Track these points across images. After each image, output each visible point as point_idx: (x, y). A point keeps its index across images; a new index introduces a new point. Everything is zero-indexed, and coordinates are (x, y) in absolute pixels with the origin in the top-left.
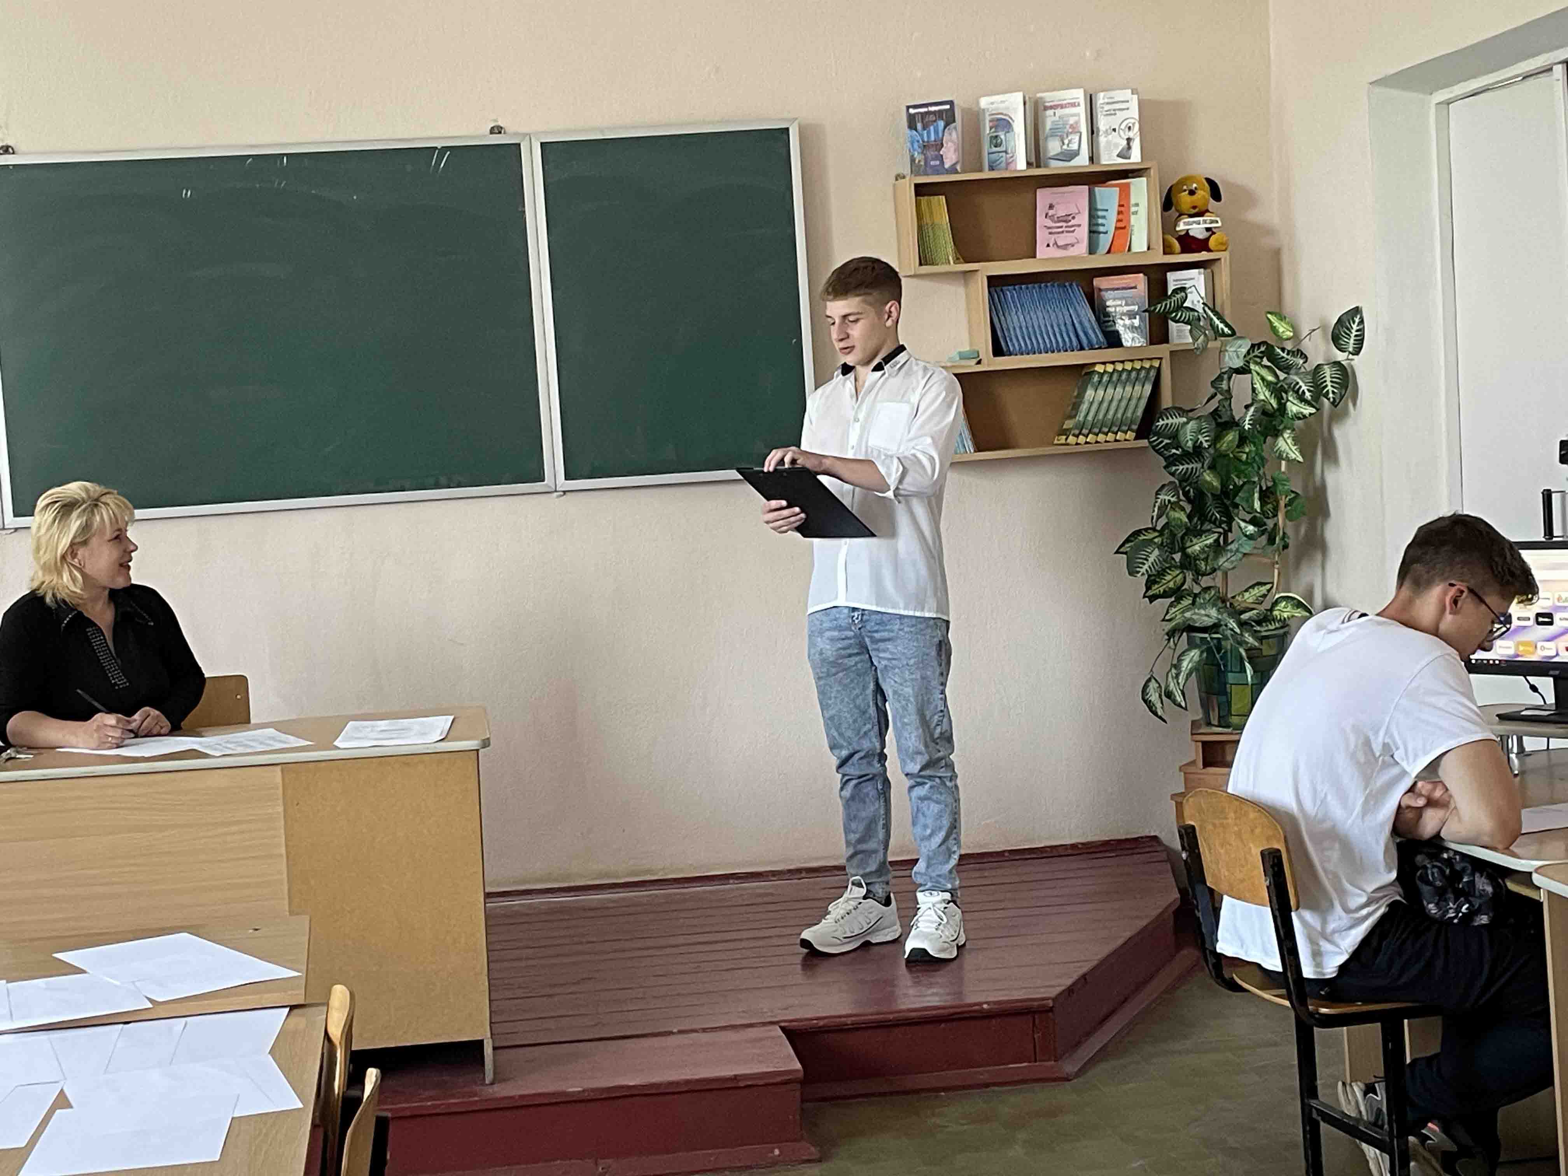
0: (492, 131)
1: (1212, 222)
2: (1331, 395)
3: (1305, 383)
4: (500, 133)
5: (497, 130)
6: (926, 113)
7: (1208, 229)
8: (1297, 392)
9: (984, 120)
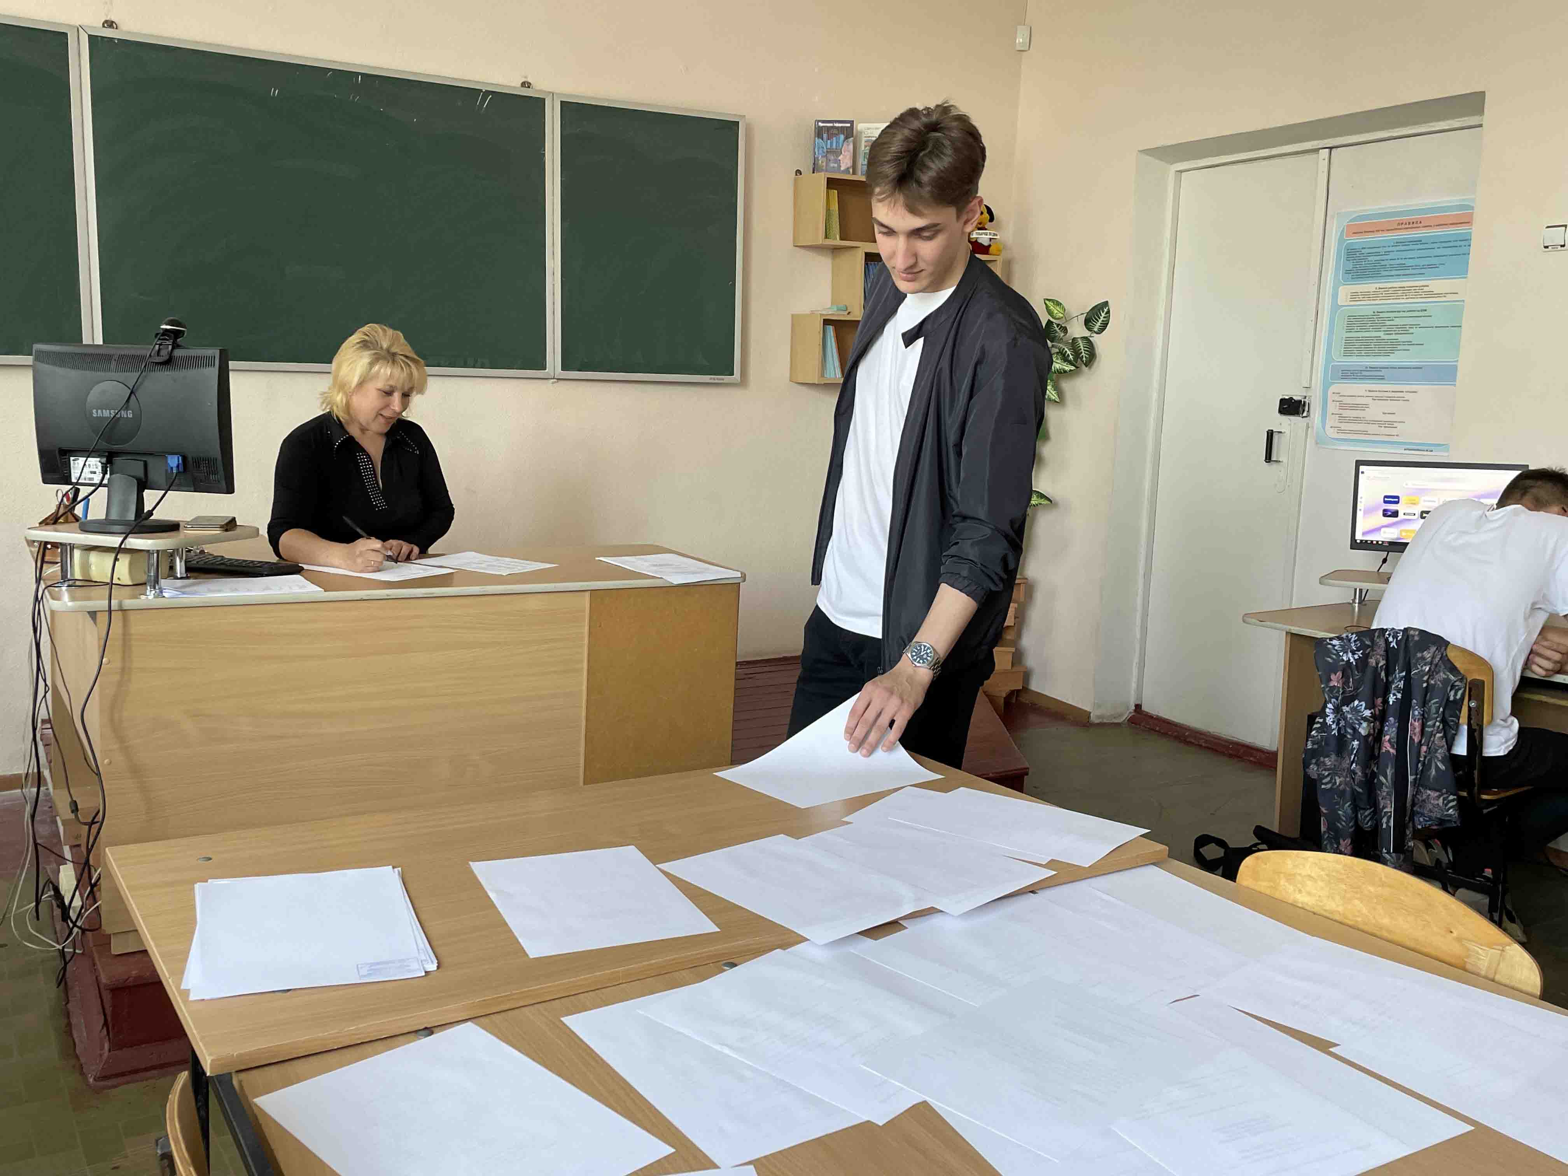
0: (523, 84)
1: (995, 235)
2: (1084, 359)
3: (1069, 349)
4: (529, 87)
5: (526, 85)
6: (832, 127)
7: (991, 239)
8: (1064, 355)
9: (861, 142)
